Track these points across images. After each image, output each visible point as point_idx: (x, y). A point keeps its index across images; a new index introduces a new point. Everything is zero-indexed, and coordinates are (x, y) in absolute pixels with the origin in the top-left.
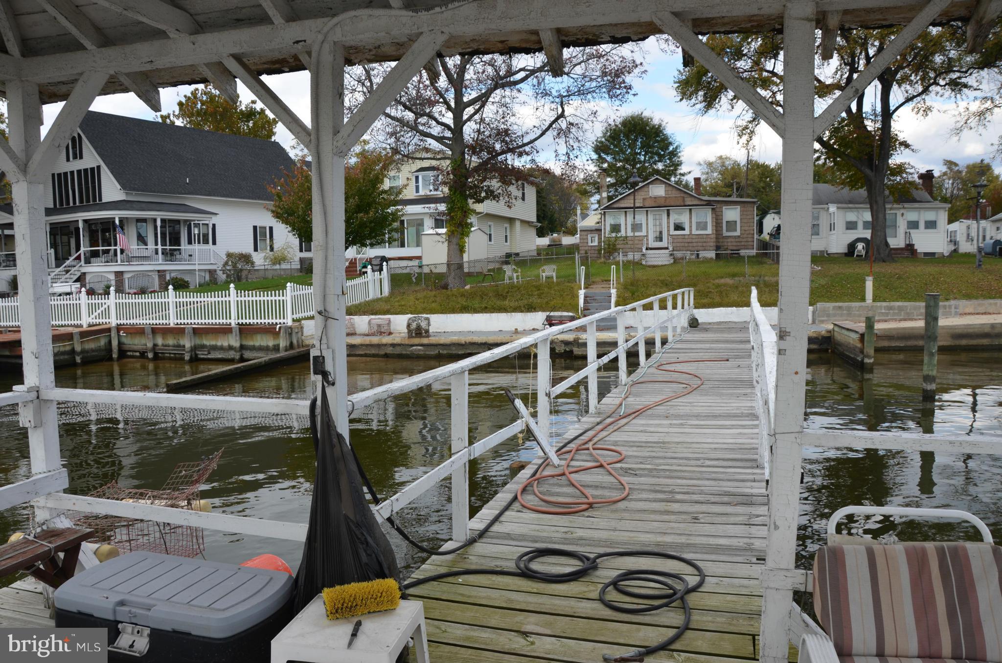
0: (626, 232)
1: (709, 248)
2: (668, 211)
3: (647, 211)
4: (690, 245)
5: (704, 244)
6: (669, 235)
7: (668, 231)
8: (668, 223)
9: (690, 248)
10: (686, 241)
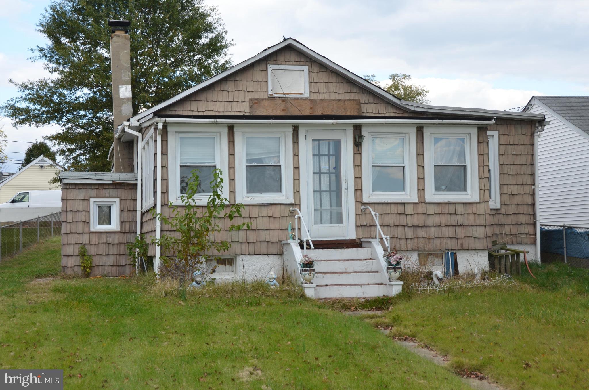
0: (232, 192)
1: (472, 243)
2: (357, 128)
3: (296, 128)
4: (421, 233)
5: (460, 232)
6: (359, 202)
7: (358, 190)
8: (358, 166)
9: (422, 244)
10: (410, 221)
